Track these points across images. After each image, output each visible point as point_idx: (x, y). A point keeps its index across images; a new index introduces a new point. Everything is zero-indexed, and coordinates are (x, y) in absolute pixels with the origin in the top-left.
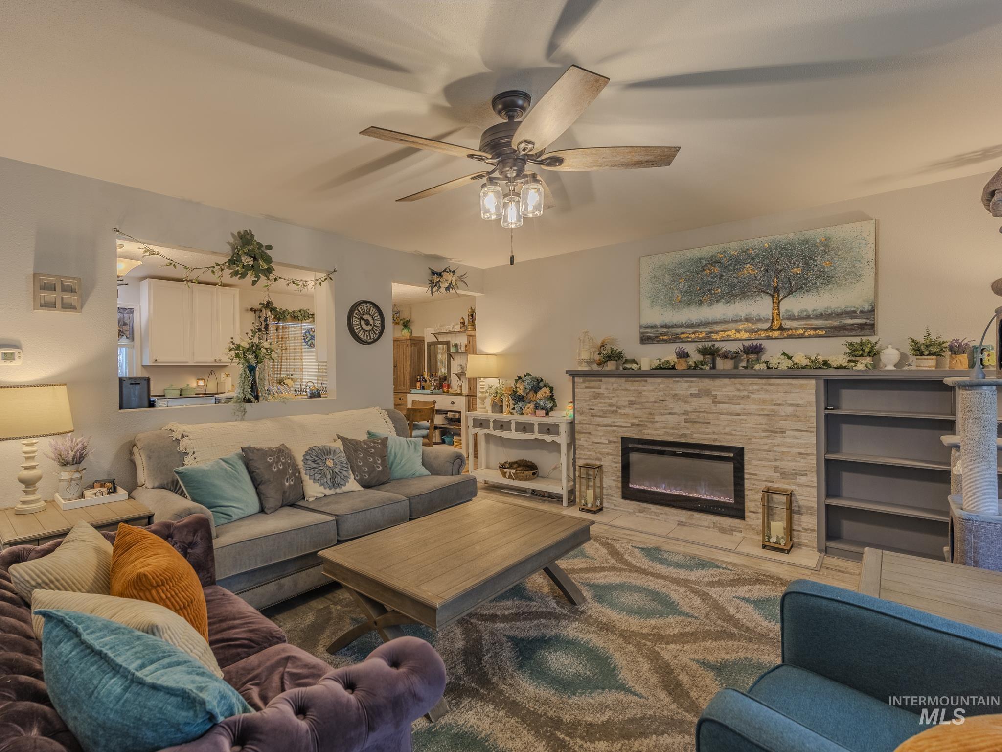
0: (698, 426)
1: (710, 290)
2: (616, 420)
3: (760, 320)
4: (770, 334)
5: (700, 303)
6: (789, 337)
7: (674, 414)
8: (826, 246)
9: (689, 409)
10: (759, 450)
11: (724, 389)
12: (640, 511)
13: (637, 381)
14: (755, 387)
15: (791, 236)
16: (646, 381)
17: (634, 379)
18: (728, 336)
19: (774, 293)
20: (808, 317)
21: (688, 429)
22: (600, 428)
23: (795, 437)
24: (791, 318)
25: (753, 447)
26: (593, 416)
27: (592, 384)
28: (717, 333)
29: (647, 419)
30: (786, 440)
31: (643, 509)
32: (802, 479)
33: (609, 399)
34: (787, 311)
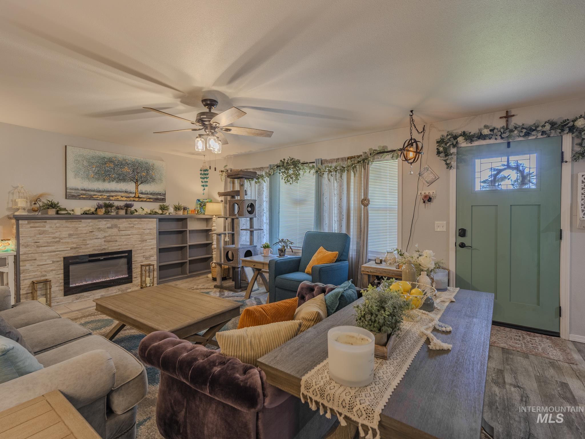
0: (111, 243)
1: (109, 175)
2: (58, 247)
3: (131, 193)
4: (135, 199)
5: (104, 180)
6: (142, 201)
7: (98, 238)
8: (153, 167)
9: (107, 235)
10: (138, 250)
11: (123, 224)
12: (77, 299)
13: (75, 222)
14: (136, 222)
15: (142, 159)
16: (81, 221)
17: (72, 220)
18: (117, 198)
19: (136, 182)
20: (147, 194)
21: (106, 245)
22: (44, 254)
23: (150, 242)
24: (142, 193)
25: (135, 249)
26: (38, 247)
27: (37, 225)
28: (113, 196)
29: (81, 244)
30: (147, 244)
31: (79, 297)
32: (152, 258)
33: (53, 234)
34: (141, 190)
